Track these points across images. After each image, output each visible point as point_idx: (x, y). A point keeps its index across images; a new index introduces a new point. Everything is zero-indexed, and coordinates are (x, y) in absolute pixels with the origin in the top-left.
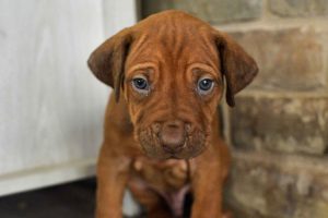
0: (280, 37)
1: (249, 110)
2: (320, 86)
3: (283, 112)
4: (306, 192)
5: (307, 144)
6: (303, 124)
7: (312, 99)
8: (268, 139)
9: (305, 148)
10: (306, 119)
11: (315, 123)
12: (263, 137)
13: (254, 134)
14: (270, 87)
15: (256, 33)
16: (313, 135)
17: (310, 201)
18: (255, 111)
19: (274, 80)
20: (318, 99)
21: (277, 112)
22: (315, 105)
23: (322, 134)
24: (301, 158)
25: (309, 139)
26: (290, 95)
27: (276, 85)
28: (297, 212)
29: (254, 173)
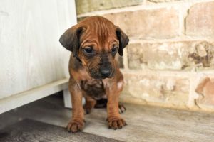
0: (154, 13)
1: (138, 50)
2: (178, 36)
3: (158, 50)
4: (172, 89)
5: (171, 65)
6: (170, 55)
7: (174, 43)
8: (149, 64)
9: (170, 67)
10: (171, 53)
11: (176, 55)
12: (146, 63)
13: (141, 62)
14: (149, 38)
15: (140, 11)
16: (175, 60)
17: (174, 93)
18: (141, 51)
19: (152, 35)
20: (177, 42)
21: (154, 50)
22: (176, 45)
23: (180, 59)
24: (168, 72)
25: (173, 63)
26: (161, 41)
27: (153, 37)
28: (167, 99)
29: (141, 81)
